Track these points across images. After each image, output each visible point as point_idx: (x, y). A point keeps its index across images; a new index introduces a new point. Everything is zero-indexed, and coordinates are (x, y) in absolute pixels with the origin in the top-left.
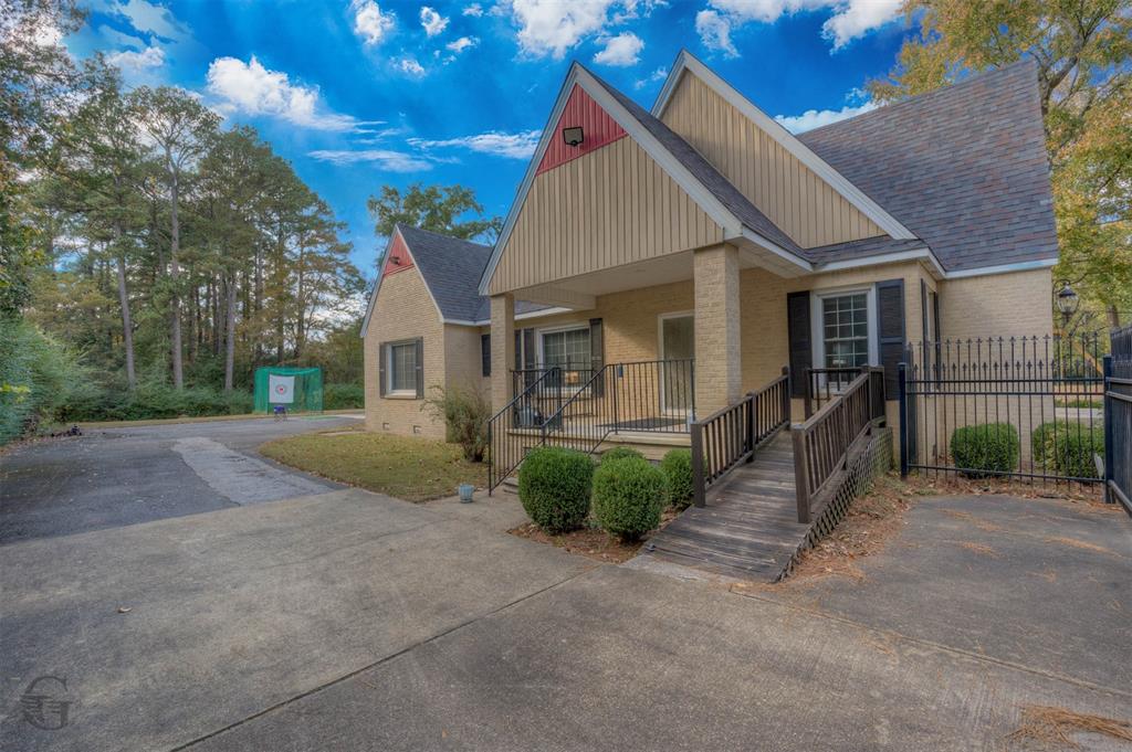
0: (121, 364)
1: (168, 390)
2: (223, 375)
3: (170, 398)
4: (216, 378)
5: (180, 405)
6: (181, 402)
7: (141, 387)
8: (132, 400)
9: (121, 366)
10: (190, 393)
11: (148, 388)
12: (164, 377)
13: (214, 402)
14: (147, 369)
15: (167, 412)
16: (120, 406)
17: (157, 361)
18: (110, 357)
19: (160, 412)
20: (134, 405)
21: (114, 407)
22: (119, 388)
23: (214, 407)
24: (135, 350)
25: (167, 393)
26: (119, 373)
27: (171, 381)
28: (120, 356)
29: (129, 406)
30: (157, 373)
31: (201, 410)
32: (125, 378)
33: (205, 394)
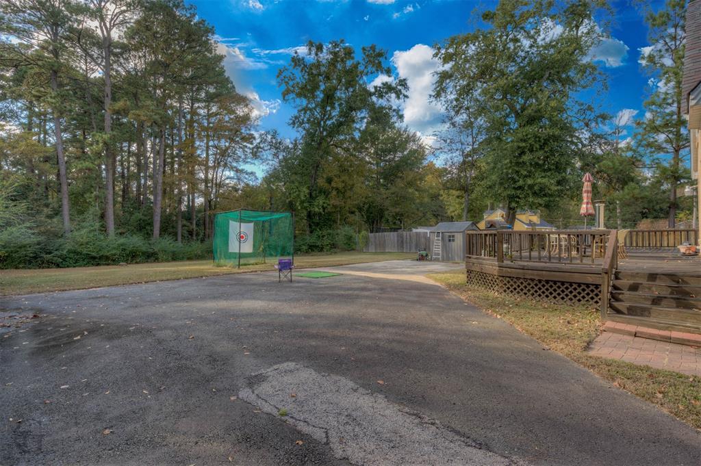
0: (57, 212)
1: (102, 237)
2: (151, 224)
3: (104, 244)
4: (144, 227)
5: (114, 252)
6: (114, 248)
7: (76, 233)
8: (68, 247)
9: (57, 214)
10: (122, 240)
11: (82, 235)
12: (97, 225)
13: (144, 249)
14: (81, 217)
15: (101, 258)
16: (56, 252)
17: (92, 210)
18: (47, 206)
19: (94, 258)
20: (69, 252)
21: (50, 253)
22: (56, 235)
23: (144, 253)
24: (70, 199)
25: (101, 240)
26: (55, 220)
27: (104, 229)
28: (56, 206)
29: (65, 252)
30: (91, 220)
31: (132, 257)
32: (61, 226)
33: (136, 241)
